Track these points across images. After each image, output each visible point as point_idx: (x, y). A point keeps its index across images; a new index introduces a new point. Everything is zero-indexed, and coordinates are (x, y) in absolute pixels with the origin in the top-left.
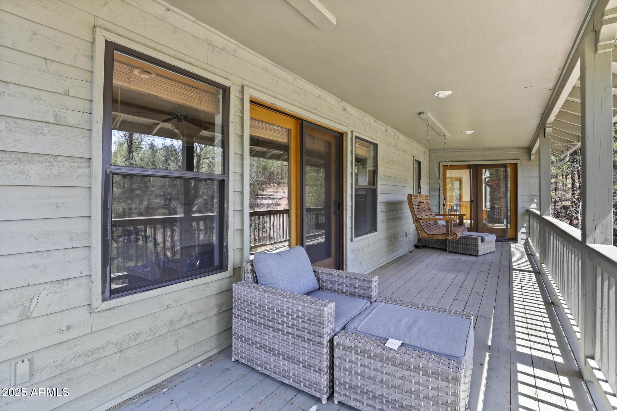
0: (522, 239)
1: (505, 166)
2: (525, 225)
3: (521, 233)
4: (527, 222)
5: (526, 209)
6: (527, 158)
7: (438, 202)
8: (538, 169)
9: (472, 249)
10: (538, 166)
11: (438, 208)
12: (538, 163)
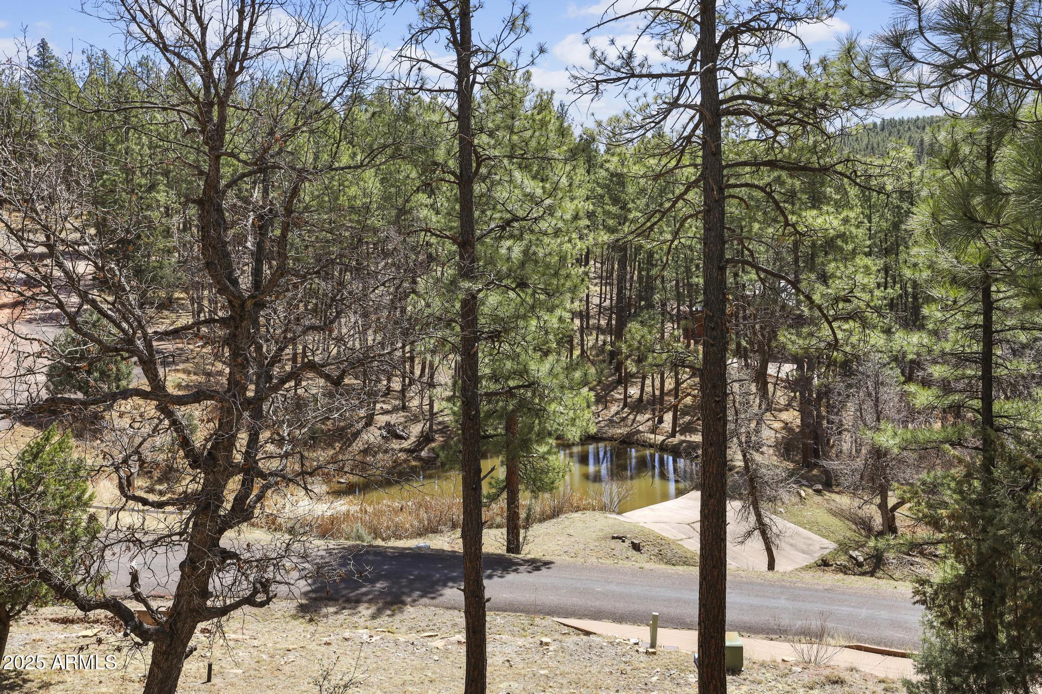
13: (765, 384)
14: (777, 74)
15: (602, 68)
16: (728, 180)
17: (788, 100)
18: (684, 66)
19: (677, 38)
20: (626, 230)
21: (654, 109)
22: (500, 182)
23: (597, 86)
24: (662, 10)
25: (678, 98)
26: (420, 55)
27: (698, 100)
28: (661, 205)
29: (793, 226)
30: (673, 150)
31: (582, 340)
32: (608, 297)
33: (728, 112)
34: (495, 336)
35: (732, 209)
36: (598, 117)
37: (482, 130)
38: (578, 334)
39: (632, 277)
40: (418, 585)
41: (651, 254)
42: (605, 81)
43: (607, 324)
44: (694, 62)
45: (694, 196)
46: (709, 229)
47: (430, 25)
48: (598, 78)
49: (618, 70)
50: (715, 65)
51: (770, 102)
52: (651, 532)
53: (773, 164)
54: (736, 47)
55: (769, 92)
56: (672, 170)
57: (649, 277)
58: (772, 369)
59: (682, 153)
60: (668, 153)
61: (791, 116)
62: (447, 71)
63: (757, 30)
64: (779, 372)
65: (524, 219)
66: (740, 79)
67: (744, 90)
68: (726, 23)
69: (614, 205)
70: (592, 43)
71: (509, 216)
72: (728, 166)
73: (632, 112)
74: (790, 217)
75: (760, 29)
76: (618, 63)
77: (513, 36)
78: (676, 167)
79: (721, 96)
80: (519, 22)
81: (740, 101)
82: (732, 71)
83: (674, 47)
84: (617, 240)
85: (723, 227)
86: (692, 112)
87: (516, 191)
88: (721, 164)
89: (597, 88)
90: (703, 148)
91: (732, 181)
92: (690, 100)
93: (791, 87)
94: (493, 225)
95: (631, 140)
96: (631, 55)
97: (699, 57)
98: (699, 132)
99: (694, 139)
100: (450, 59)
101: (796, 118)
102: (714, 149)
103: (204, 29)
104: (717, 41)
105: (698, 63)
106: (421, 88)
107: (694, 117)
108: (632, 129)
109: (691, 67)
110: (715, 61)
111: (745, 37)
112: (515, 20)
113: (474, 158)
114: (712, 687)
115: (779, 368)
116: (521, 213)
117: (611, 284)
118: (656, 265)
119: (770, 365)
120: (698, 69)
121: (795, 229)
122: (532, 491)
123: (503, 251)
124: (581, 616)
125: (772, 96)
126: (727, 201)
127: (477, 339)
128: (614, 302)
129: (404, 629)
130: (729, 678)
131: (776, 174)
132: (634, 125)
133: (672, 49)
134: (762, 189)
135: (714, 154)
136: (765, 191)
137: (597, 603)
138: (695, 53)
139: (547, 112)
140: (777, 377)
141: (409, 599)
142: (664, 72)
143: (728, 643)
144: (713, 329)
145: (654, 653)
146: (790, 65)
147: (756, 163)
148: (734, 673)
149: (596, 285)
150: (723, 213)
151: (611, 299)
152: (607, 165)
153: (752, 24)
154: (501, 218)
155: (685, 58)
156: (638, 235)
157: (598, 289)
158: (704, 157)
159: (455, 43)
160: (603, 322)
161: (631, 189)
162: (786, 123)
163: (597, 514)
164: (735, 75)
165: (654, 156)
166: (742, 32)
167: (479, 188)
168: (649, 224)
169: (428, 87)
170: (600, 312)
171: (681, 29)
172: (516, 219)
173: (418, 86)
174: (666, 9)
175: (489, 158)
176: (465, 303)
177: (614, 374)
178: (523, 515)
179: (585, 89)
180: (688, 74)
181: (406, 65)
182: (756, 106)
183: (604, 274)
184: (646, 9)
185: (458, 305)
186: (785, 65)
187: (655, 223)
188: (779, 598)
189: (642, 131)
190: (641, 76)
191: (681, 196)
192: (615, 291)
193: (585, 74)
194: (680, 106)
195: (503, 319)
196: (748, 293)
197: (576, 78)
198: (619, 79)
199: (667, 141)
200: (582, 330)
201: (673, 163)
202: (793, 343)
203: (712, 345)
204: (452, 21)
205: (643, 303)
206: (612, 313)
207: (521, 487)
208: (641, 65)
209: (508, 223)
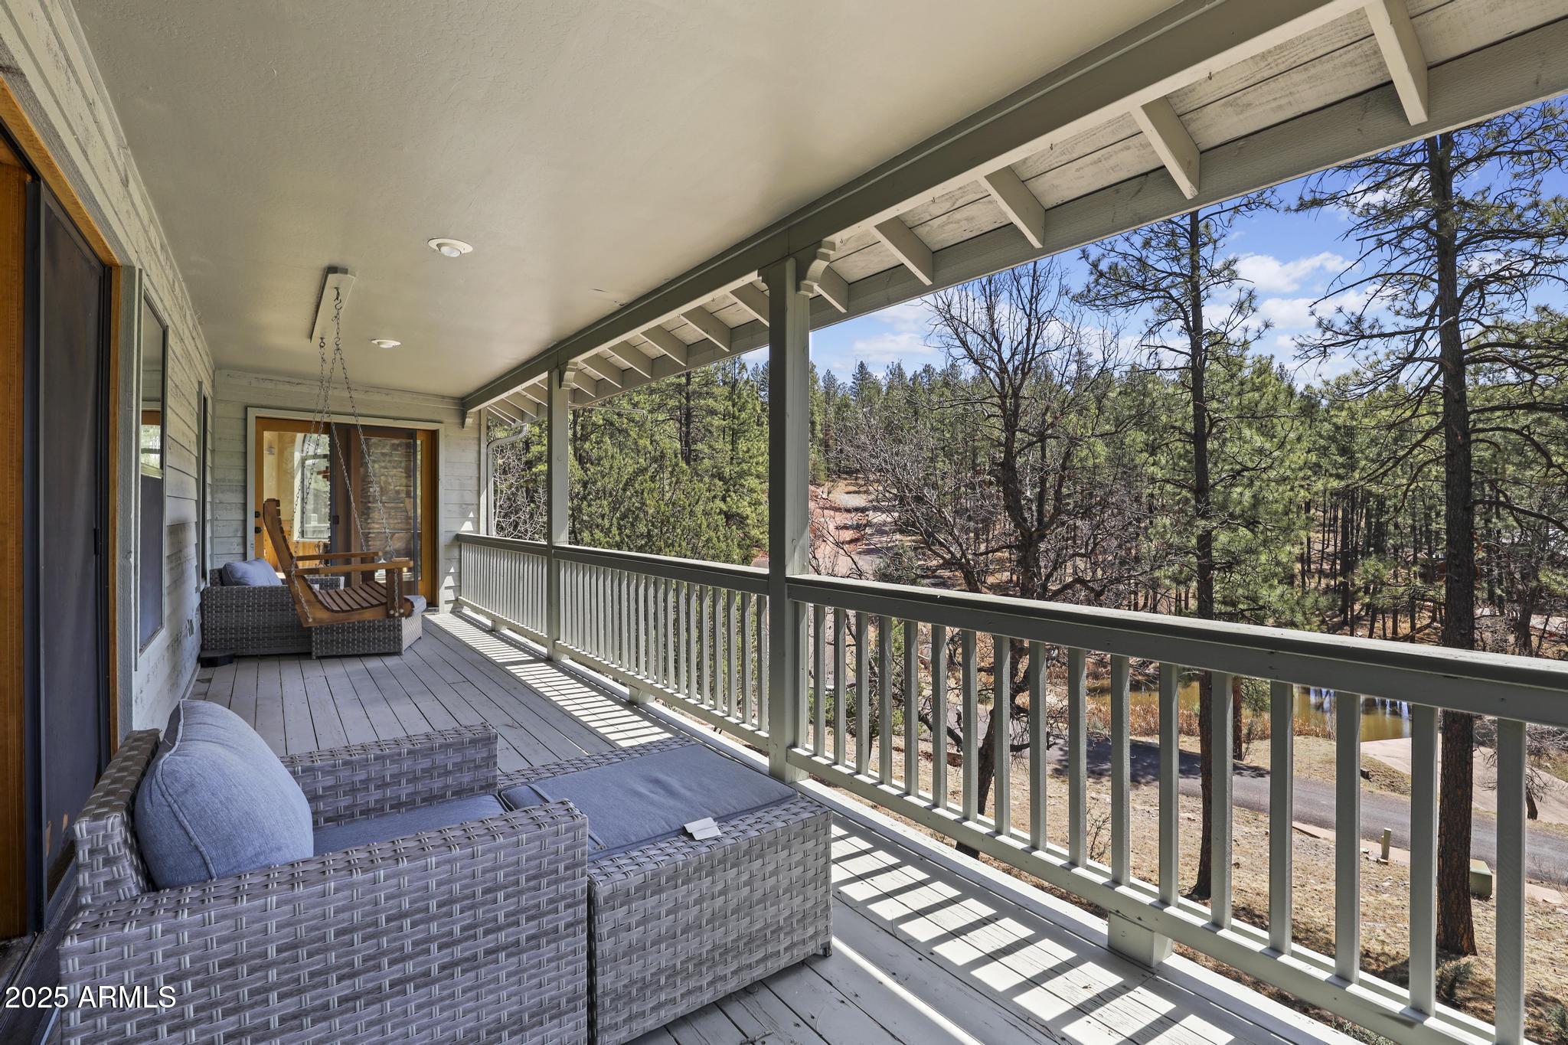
0: (447, 602)
1: (411, 434)
2: (452, 570)
3: (446, 588)
4: (456, 564)
5: (454, 534)
6: (456, 420)
7: (240, 523)
8: (477, 448)
9: (385, 638)
10: (476, 442)
11: (240, 540)
12: (477, 436)
13: (1528, 636)
14: (1535, 318)
15: (1329, 335)
16: (1474, 425)
17: (1550, 343)
18: (1421, 322)
19: (1412, 297)
20: (1357, 476)
21: (1386, 365)
22: (1231, 439)
23: (1324, 350)
24: (1393, 275)
25: (1414, 352)
26: (1158, 342)
27: (1438, 352)
28: (1395, 452)
29: (1559, 467)
30: (1408, 401)
31: (1304, 582)
32: (1332, 543)
33: (1474, 361)
34: (1229, 567)
35: (1480, 452)
36: (1325, 377)
37: (1213, 398)
38: (1299, 577)
39: (1359, 525)
40: (1151, 771)
41: (1381, 501)
42: (1333, 345)
43: (1331, 569)
44: (1431, 317)
45: (1436, 443)
46: (1453, 473)
47: (1165, 318)
48: (1325, 343)
49: (1347, 334)
50: (1457, 317)
51: (1528, 347)
52: (1380, 764)
53: (1531, 407)
54: (1482, 297)
55: (1524, 338)
56: (1407, 420)
57: (1379, 525)
58: (1536, 621)
59: (1419, 402)
60: (1403, 404)
61: (1554, 358)
62: (1182, 353)
63: (1508, 278)
64: (1546, 624)
65: (1253, 469)
66: (1488, 327)
67: (1492, 337)
68: (1469, 276)
69: (1342, 456)
70: (1318, 315)
71: (1238, 467)
72: (1474, 412)
73: (1361, 369)
74: (1554, 459)
75: (1511, 277)
76: (1347, 328)
77: (1240, 317)
78: (1412, 417)
79: (1465, 347)
80: (1246, 305)
81: (1489, 349)
82: (1476, 321)
83: (1407, 306)
84: (1348, 486)
85: (1469, 470)
86: (1431, 364)
87: (1246, 446)
88: (1466, 410)
89: (1325, 351)
90: (1444, 396)
91: (1480, 426)
92: (1428, 353)
93: (1552, 330)
94: (1224, 475)
95: (1361, 395)
96: (1360, 319)
97: (1437, 312)
98: (1439, 382)
99: (1433, 389)
100: (1184, 343)
101: (1561, 360)
102: (1457, 397)
103: (1000, 346)
104: (1459, 295)
105: (1437, 319)
106: (1159, 369)
107: (1432, 368)
108: (1363, 385)
109: (1428, 322)
110: (1456, 314)
111: (1493, 287)
112: (1242, 304)
113: (1207, 420)
114: (1453, 895)
115: (1547, 620)
116: (1250, 465)
117: (1335, 532)
118: (1387, 513)
119: (1533, 616)
120: (1437, 323)
121: (1562, 470)
122: (1255, 710)
123: (1235, 496)
124: (1305, 822)
125: (1528, 340)
126: (1473, 445)
127: (1212, 567)
128: (1338, 548)
129: (1139, 801)
130: (1474, 901)
131: (1535, 416)
132: (1364, 381)
133: (1405, 308)
134: (1518, 432)
135: (1458, 402)
136: (1522, 434)
137: (1323, 814)
138: (1432, 309)
139: (1267, 375)
140: (1544, 629)
141: (1143, 781)
142: (1397, 330)
143: (1472, 869)
144: (1458, 566)
145: (1387, 864)
146: (1551, 308)
147: (1510, 408)
148: (1480, 897)
149: (1318, 532)
150: (1469, 457)
151: (1335, 545)
152: (1335, 420)
153: (1502, 273)
154: (1232, 469)
155: (1421, 315)
156: (1369, 481)
157: (1320, 536)
158: (1445, 406)
159: (1188, 329)
160: (1326, 566)
161: (1362, 439)
162: (1548, 365)
163: (1321, 740)
164: (1481, 324)
165: (1386, 408)
166: (1489, 283)
167: (1211, 445)
168: (1382, 471)
169: (1164, 366)
170: (1322, 558)
171: (1416, 288)
172: (1247, 469)
173: (1156, 367)
174: (1398, 273)
175: (1222, 420)
176: (1200, 538)
177: (1340, 615)
178: (1245, 731)
179: (1311, 354)
180: (1424, 330)
181: (1146, 352)
182: (1508, 353)
183: (1327, 522)
184: (1375, 277)
185: (1194, 541)
186: (1545, 309)
187: (1390, 469)
188: (1542, 846)
189: (1371, 387)
190: (1371, 337)
191: (1418, 444)
192: (1339, 538)
193: (1311, 340)
194: (1416, 360)
195: (1234, 553)
196: (1504, 541)
197: (1302, 345)
198: (1348, 342)
199: (1402, 393)
200: (1303, 573)
201: (1408, 413)
202: (1560, 583)
203: (1457, 581)
204: (1185, 313)
205: (1372, 549)
206: (1336, 558)
207: (1244, 705)
208: (1372, 327)
209: (1239, 473)
